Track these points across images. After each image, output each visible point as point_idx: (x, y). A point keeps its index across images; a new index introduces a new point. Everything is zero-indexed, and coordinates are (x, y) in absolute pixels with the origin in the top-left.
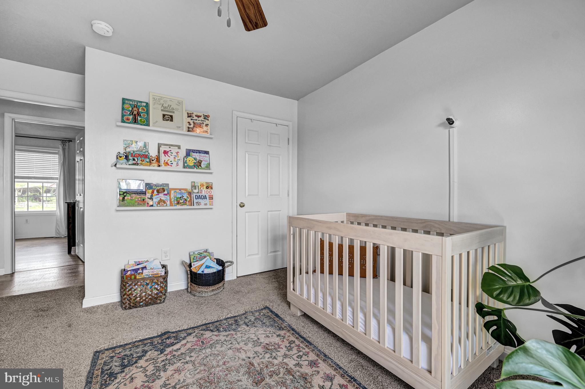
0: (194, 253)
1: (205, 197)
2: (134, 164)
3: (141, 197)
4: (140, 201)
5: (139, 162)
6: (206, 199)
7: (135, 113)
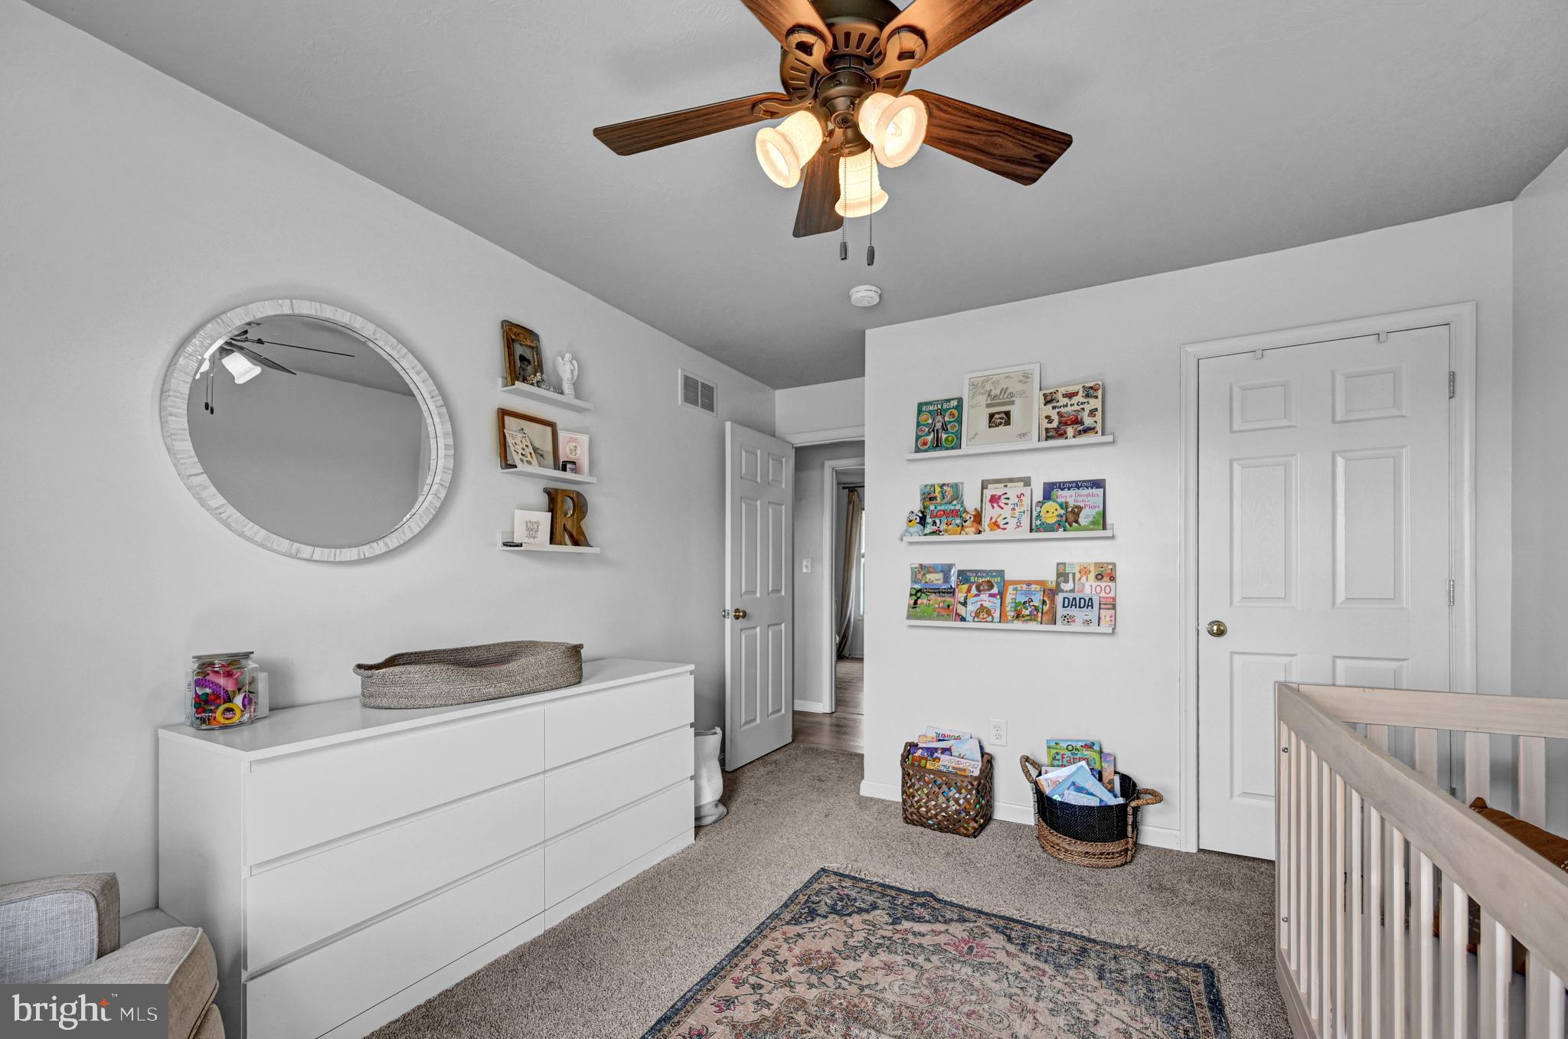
0: (1056, 744)
1: (1089, 603)
2: (933, 533)
3: (945, 601)
4: (942, 608)
5: (943, 527)
6: (1090, 608)
7: (939, 426)
